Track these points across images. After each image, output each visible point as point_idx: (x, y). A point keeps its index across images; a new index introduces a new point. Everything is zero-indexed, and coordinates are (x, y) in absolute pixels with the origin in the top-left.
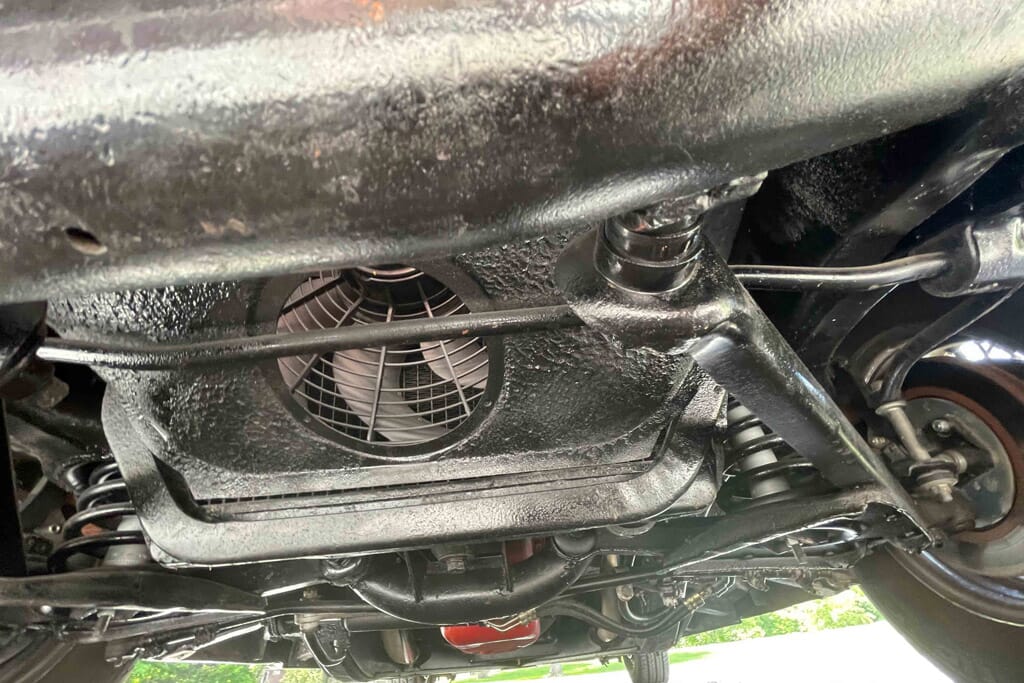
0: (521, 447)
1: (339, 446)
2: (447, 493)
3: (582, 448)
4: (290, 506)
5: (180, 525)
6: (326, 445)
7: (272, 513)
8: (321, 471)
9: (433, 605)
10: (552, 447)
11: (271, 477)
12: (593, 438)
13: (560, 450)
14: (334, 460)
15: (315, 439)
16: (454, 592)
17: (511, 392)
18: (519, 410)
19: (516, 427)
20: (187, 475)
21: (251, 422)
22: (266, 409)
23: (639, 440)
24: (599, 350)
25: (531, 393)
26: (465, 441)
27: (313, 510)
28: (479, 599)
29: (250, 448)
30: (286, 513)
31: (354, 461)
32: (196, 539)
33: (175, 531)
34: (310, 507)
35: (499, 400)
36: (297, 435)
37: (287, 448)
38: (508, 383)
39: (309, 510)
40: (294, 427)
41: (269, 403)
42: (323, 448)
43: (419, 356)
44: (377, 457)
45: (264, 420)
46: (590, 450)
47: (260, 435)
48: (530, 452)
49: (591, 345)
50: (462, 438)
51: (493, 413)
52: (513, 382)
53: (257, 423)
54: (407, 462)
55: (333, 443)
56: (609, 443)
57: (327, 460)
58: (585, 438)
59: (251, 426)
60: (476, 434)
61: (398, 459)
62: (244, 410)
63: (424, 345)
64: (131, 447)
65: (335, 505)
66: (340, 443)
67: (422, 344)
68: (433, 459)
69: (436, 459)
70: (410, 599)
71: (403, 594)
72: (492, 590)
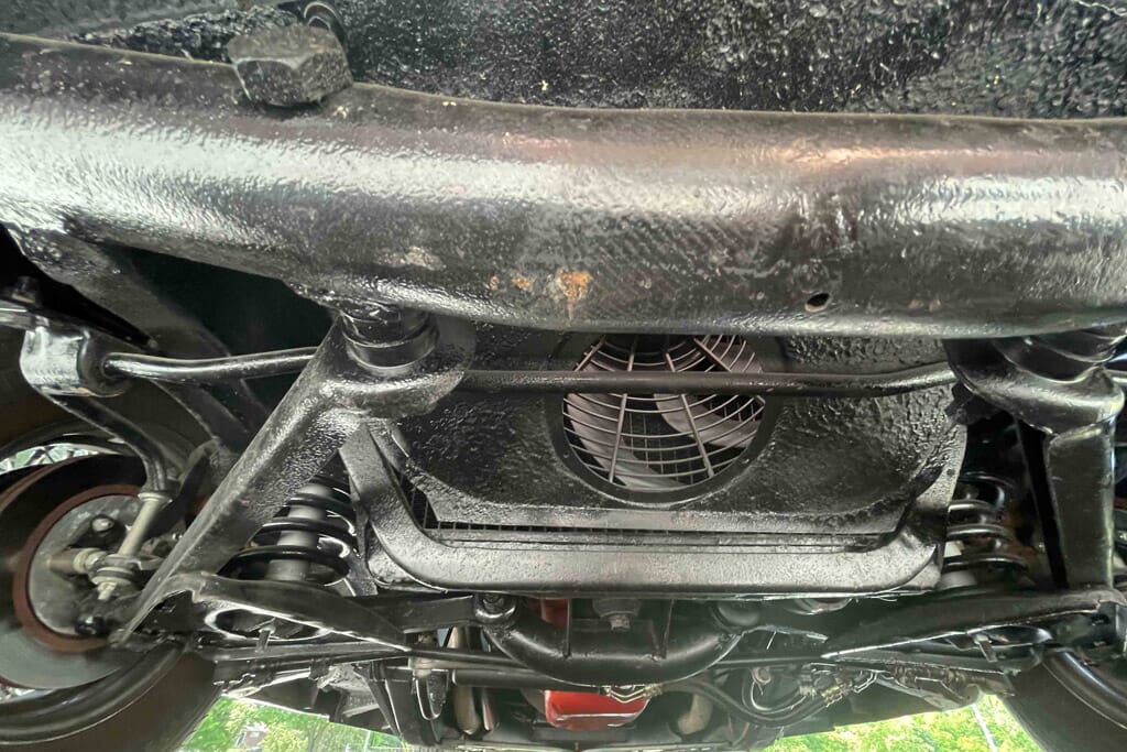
0: (763, 507)
1: (586, 485)
2: (671, 545)
3: (824, 515)
4: (512, 539)
5: (419, 544)
6: (575, 482)
7: (494, 544)
8: (560, 507)
9: (579, 663)
10: (792, 510)
11: (510, 507)
12: (836, 506)
13: (801, 515)
14: (578, 498)
15: (568, 475)
16: (604, 652)
17: (774, 453)
18: (774, 471)
19: (765, 488)
20: (431, 496)
21: (514, 451)
22: (535, 440)
23: (881, 514)
24: (870, 422)
25: (792, 455)
26: (710, 495)
27: (536, 545)
28: (629, 662)
29: (500, 477)
30: (509, 546)
31: (597, 500)
32: (436, 560)
33: (414, 551)
34: (534, 543)
35: (759, 459)
36: (552, 469)
37: (536, 481)
38: (773, 443)
39: (531, 545)
40: (553, 461)
41: (540, 435)
42: (571, 485)
43: (653, 406)
44: (618, 500)
45: (526, 451)
46: (832, 518)
47: (516, 465)
48: (771, 513)
49: (865, 416)
50: (708, 491)
51: (747, 471)
52: (779, 443)
53: (519, 452)
54: (647, 509)
55: (582, 481)
56: (850, 513)
57: (570, 497)
58: (829, 506)
59: (513, 455)
60: (724, 490)
61: (638, 504)
62: (512, 439)
63: (656, 397)
64: (365, 462)
65: (559, 543)
66: (587, 482)
67: (655, 395)
68: (671, 509)
69: (677, 508)
70: (556, 654)
71: (550, 648)
72: (644, 653)
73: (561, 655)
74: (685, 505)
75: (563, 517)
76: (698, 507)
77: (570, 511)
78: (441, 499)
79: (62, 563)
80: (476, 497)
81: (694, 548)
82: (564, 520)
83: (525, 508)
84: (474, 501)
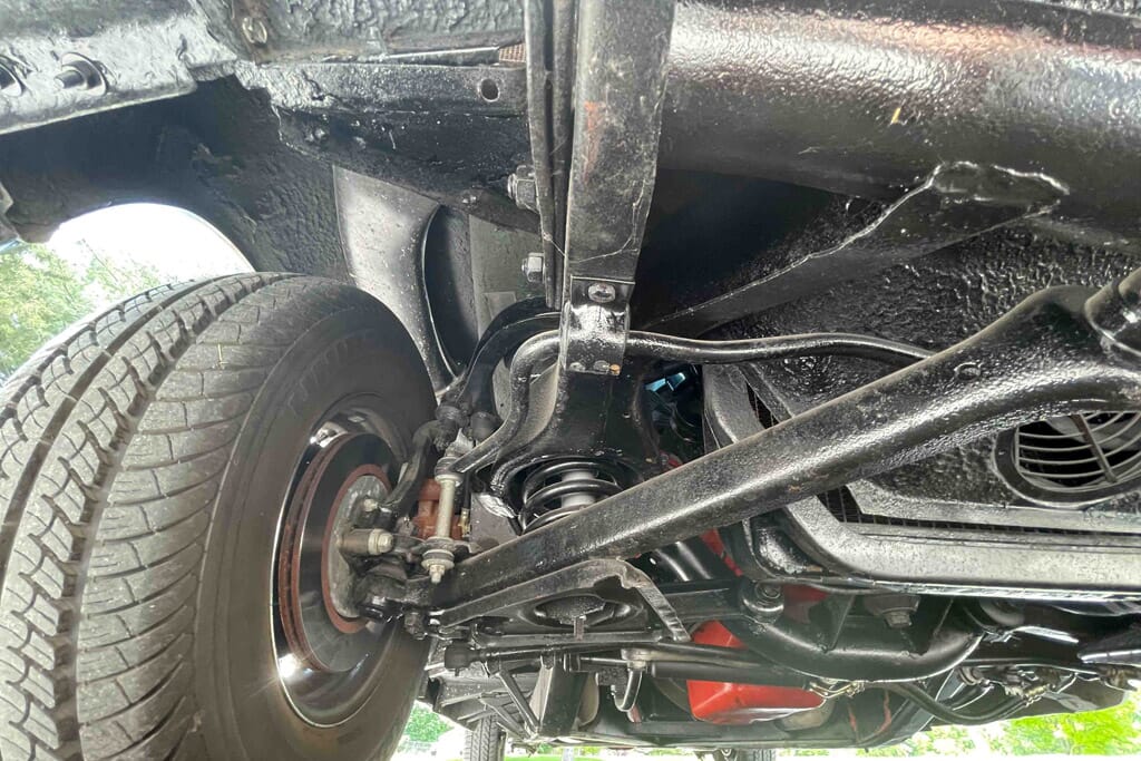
9: (840, 659)
16: (862, 647)
28: (888, 658)
31: (1007, 499)
32: (864, 552)
44: (1027, 498)
54: (1052, 508)
68: (1082, 509)
69: (1085, 509)
70: (815, 648)
71: (807, 642)
72: (900, 650)
73: (819, 650)
74: (1092, 505)
75: (976, 514)
76: (1107, 507)
77: (980, 508)
78: (860, 491)
79: (353, 543)
80: (889, 490)
81: (1074, 548)
82: (977, 517)
83: (936, 504)
84: (887, 494)
